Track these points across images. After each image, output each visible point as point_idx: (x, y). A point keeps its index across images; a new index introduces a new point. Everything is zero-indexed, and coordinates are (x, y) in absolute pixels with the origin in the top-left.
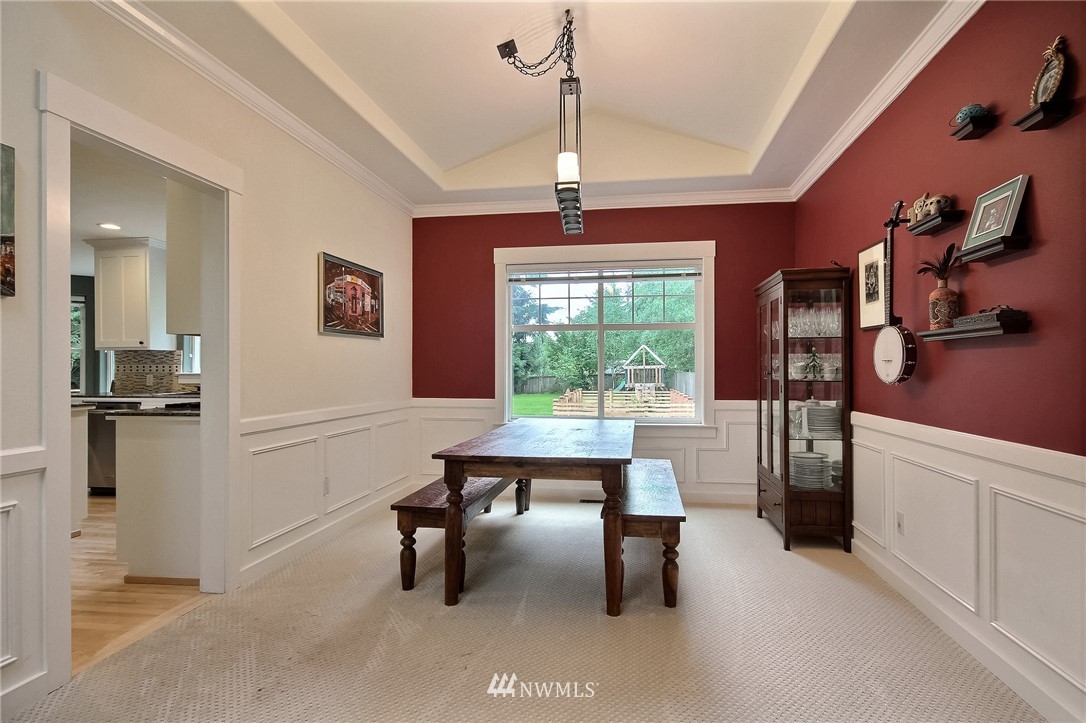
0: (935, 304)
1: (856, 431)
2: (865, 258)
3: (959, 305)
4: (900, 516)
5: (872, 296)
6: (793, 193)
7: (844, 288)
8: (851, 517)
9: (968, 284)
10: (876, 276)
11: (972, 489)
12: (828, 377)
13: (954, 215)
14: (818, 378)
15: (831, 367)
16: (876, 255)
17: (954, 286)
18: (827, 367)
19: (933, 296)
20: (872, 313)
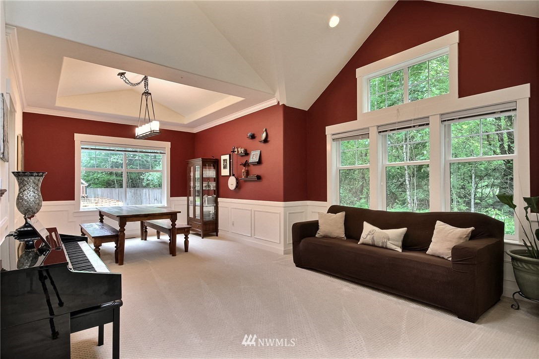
0: (244, 173)
1: (219, 203)
2: (223, 157)
3: (248, 173)
4: (233, 222)
5: (225, 167)
6: (195, 130)
7: (216, 164)
8: (218, 227)
9: (249, 168)
10: (226, 162)
11: (250, 212)
12: (212, 189)
13: (247, 154)
14: (209, 189)
15: (213, 185)
16: (227, 157)
17: (246, 169)
18: (212, 186)
19: (243, 170)
20: (225, 172)
